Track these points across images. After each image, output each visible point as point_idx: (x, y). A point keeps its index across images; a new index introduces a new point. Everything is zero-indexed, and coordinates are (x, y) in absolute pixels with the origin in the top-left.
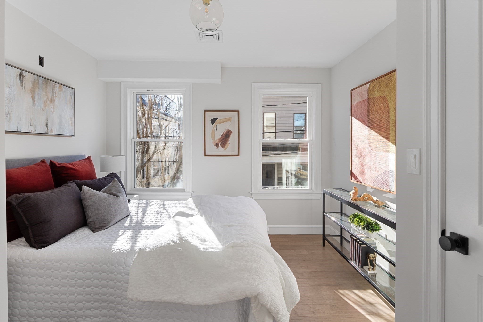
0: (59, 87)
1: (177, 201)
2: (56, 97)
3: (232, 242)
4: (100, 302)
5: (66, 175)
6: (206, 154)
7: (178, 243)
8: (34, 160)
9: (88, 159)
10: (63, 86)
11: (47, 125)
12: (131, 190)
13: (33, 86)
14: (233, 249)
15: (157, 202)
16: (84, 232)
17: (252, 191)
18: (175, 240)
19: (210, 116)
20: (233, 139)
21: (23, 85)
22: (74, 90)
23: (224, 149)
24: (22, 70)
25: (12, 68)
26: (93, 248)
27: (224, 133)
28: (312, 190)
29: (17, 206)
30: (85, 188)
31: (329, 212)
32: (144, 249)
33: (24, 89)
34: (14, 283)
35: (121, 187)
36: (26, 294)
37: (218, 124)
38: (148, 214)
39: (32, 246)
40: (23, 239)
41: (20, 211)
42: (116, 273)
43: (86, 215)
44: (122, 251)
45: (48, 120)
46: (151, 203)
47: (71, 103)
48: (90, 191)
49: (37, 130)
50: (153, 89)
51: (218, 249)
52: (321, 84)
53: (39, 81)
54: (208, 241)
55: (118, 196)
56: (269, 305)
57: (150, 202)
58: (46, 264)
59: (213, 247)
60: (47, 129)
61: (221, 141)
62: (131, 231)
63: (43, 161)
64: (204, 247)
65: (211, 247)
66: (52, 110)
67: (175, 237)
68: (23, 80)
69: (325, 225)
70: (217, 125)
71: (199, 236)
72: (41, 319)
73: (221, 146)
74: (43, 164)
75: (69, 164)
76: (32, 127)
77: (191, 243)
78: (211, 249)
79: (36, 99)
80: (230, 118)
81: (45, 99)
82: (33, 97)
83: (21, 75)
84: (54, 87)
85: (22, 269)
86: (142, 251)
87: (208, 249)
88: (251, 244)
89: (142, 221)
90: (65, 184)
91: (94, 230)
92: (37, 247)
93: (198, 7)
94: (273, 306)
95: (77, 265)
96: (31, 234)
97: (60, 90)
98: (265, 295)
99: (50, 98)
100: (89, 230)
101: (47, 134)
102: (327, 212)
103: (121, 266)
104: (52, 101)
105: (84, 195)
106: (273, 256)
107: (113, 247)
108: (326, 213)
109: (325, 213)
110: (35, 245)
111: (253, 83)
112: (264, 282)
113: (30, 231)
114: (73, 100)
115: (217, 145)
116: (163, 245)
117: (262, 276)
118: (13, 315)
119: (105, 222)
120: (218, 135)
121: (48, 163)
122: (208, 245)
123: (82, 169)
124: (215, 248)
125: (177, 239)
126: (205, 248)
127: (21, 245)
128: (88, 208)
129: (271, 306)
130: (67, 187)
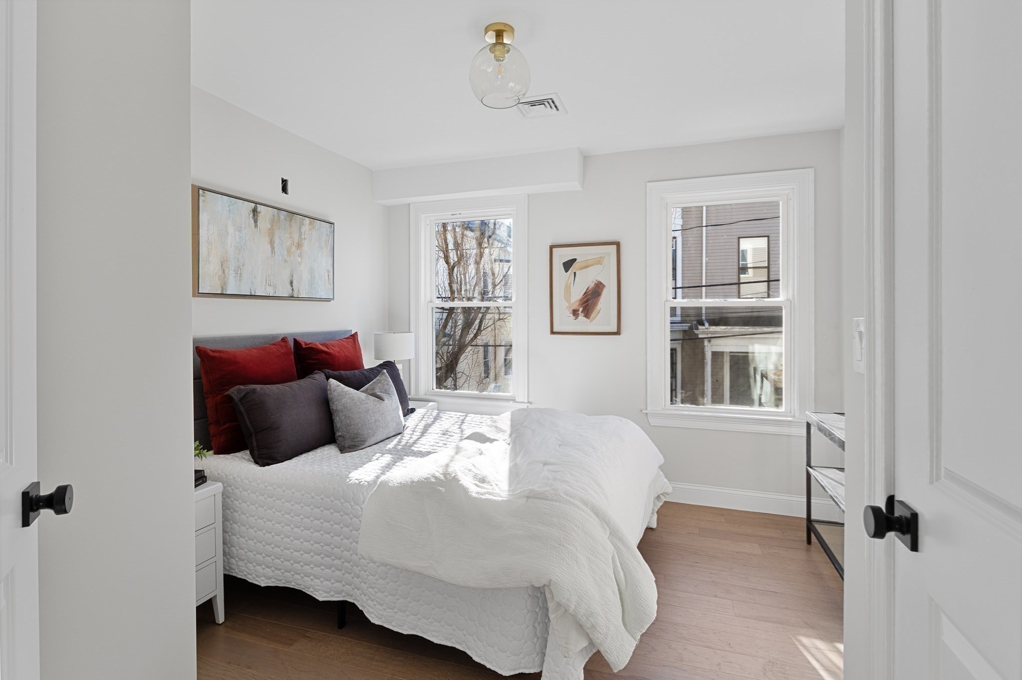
0: (310, 223)
1: (489, 417)
2: (305, 239)
3: (528, 489)
4: (332, 558)
5: (316, 361)
6: (555, 330)
7: (442, 480)
8: (274, 337)
9: (351, 337)
10: (316, 221)
11: (291, 283)
12: (427, 393)
13: (272, 226)
14: (527, 500)
15: (456, 415)
16: (330, 451)
17: (648, 409)
18: (437, 474)
19: (562, 255)
20: (607, 301)
21: (257, 225)
22: (333, 225)
23: (588, 320)
24: (256, 203)
25: (243, 203)
26: (326, 473)
27: (590, 289)
28: (792, 414)
29: (239, 403)
30: (332, 381)
31: (822, 467)
32: (386, 482)
33: (259, 231)
34: (232, 510)
35: (391, 385)
36: (244, 528)
37: (577, 270)
38: (430, 433)
39: (256, 462)
40: (248, 452)
41: (242, 409)
42: (351, 516)
43: (335, 426)
44: (361, 482)
45: (294, 276)
46: (445, 417)
47: (329, 247)
48: (339, 387)
49: (277, 292)
50: (461, 212)
51: (500, 496)
52: (811, 171)
53: (280, 217)
54: (489, 482)
55: (382, 399)
56: (573, 607)
57: (445, 414)
58: (267, 488)
59: (493, 493)
60: (293, 290)
61: (582, 304)
62: (391, 456)
63: (284, 340)
64: (478, 491)
65: (490, 492)
66: (299, 259)
67: (439, 470)
68: (257, 219)
69: (812, 498)
70: (575, 273)
71: (478, 472)
72: (261, 568)
73: (583, 314)
74: (283, 344)
75: (322, 345)
76: (271, 287)
77: (460, 483)
78: (488, 495)
79: (276, 245)
80: (601, 257)
81: (288, 243)
82: (272, 243)
83: (255, 211)
84: (302, 224)
85: (240, 492)
86: (384, 484)
87: (482, 495)
88: (562, 497)
89: (414, 443)
90: (310, 376)
91: (342, 451)
92: (260, 463)
93: (485, 68)
94: (582, 613)
95: (303, 495)
96: (255, 444)
97: (311, 227)
98: (563, 588)
99: (296, 241)
100: (337, 449)
101: (291, 297)
102: (817, 467)
103: (358, 505)
104: (299, 246)
105: (331, 394)
106: (606, 525)
107: (351, 475)
108: (813, 469)
109: (811, 467)
110: (259, 460)
111: (649, 182)
112: (566, 565)
113: (254, 439)
114: (330, 242)
115: (575, 313)
116: (416, 480)
117: (566, 554)
118: (230, 556)
119: (359, 440)
120: (577, 294)
121: (292, 344)
122: (486, 489)
123: (339, 352)
124: (495, 495)
125: (442, 472)
126: (479, 493)
127: (244, 458)
128: (335, 414)
129: (578, 610)
130: (311, 380)
